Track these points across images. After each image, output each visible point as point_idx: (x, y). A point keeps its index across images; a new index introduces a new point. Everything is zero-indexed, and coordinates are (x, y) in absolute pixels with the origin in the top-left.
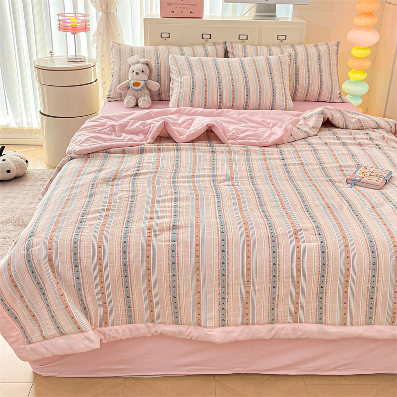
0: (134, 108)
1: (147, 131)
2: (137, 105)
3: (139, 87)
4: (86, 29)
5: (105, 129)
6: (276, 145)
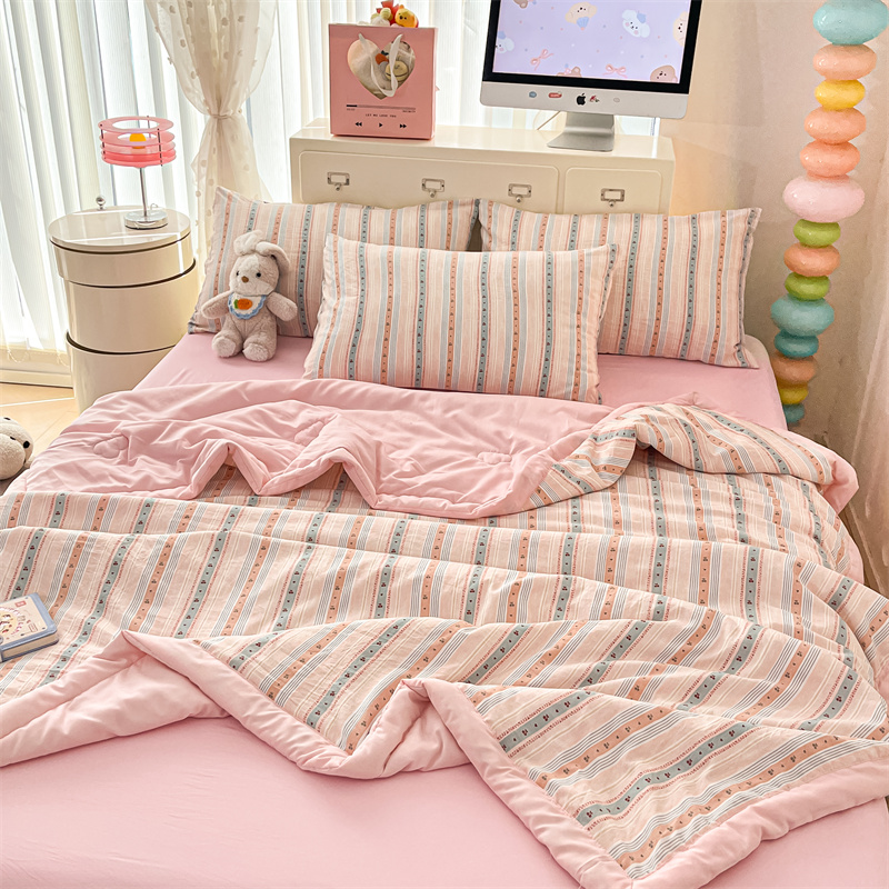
0: (232, 361)
1: (193, 456)
3: (249, 311)
4: (162, 156)
5: (107, 439)
6: (492, 517)
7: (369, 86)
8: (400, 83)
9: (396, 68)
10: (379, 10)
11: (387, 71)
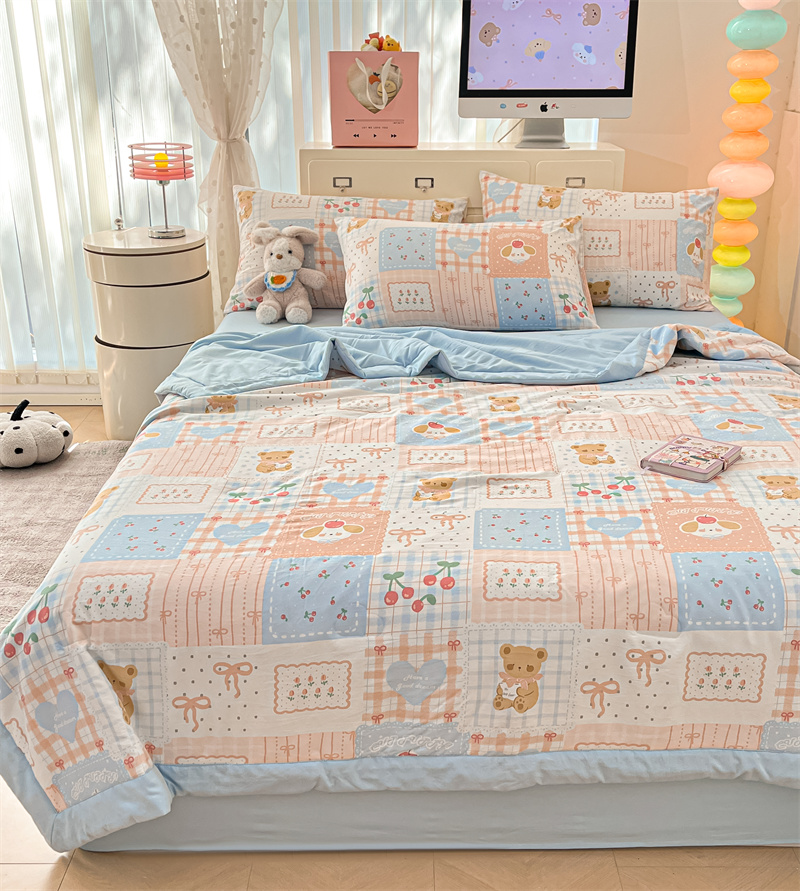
3: (284, 285)
4: (184, 173)
7: (364, 103)
8: (390, 99)
9: (386, 86)
10: (367, 42)
11: (379, 89)
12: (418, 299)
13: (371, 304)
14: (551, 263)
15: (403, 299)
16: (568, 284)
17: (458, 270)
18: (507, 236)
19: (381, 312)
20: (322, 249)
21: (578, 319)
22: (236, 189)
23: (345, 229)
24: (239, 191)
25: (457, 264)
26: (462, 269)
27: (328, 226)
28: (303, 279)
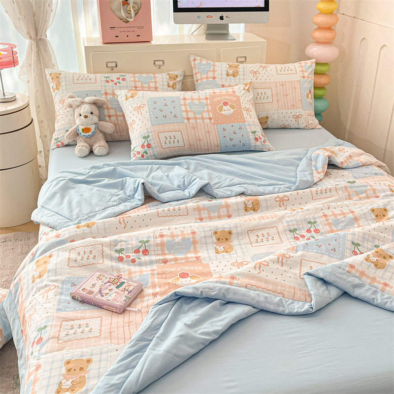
2: (91, 152)
3: (90, 133)
4: (13, 63)
7: (121, 18)
8: (136, 14)
9: (133, 7)
11: (128, 9)
12: (176, 140)
13: (149, 146)
14: (245, 113)
15: (167, 141)
16: (255, 125)
17: (196, 122)
18: (219, 99)
19: (155, 150)
20: (108, 108)
21: (262, 144)
22: (47, 72)
23: (124, 98)
24: (50, 72)
25: (195, 118)
26: (198, 121)
27: (110, 94)
28: (100, 128)
